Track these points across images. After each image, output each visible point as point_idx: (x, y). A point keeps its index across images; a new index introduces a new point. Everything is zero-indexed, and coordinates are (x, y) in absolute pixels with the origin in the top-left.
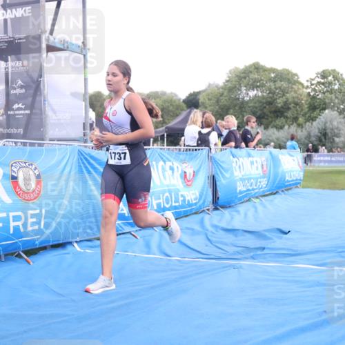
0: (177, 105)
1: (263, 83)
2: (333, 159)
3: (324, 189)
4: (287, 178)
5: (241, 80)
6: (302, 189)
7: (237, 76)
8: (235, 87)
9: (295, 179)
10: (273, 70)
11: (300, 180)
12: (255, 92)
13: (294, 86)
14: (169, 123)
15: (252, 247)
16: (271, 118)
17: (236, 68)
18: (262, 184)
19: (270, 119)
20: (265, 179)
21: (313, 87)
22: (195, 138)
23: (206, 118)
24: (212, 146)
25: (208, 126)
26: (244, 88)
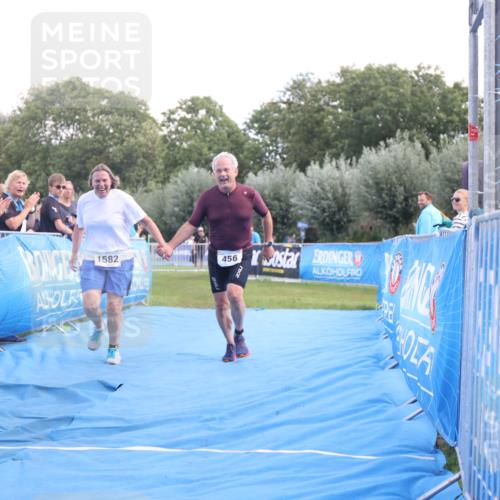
1: (86, 117)
3: (187, 306)
7: (40, 99)
11: (145, 291)
12: (71, 131)
15: (50, 417)
21: (174, 125)
26: (52, 123)
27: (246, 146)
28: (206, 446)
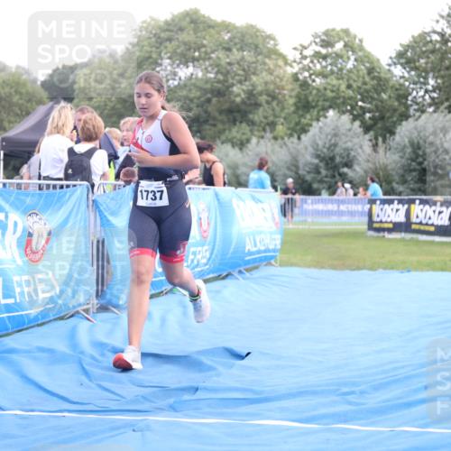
0: (28, 93)
1: (206, 53)
2: (343, 208)
3: (322, 268)
4: (249, 247)
5: (161, 44)
6: (279, 268)
7: (155, 35)
8: (150, 57)
9: (263, 248)
10: (227, 27)
11: (274, 251)
13: (267, 60)
14: (11, 128)
15: (173, 386)
16: (223, 122)
17: (152, 19)
18: (199, 257)
19: (220, 126)
20: (206, 247)
21: (306, 62)
22: (62, 161)
23: (85, 122)
24: (96, 179)
25: (89, 138)
26: (168, 61)
27: (391, 83)
28: (345, 421)
